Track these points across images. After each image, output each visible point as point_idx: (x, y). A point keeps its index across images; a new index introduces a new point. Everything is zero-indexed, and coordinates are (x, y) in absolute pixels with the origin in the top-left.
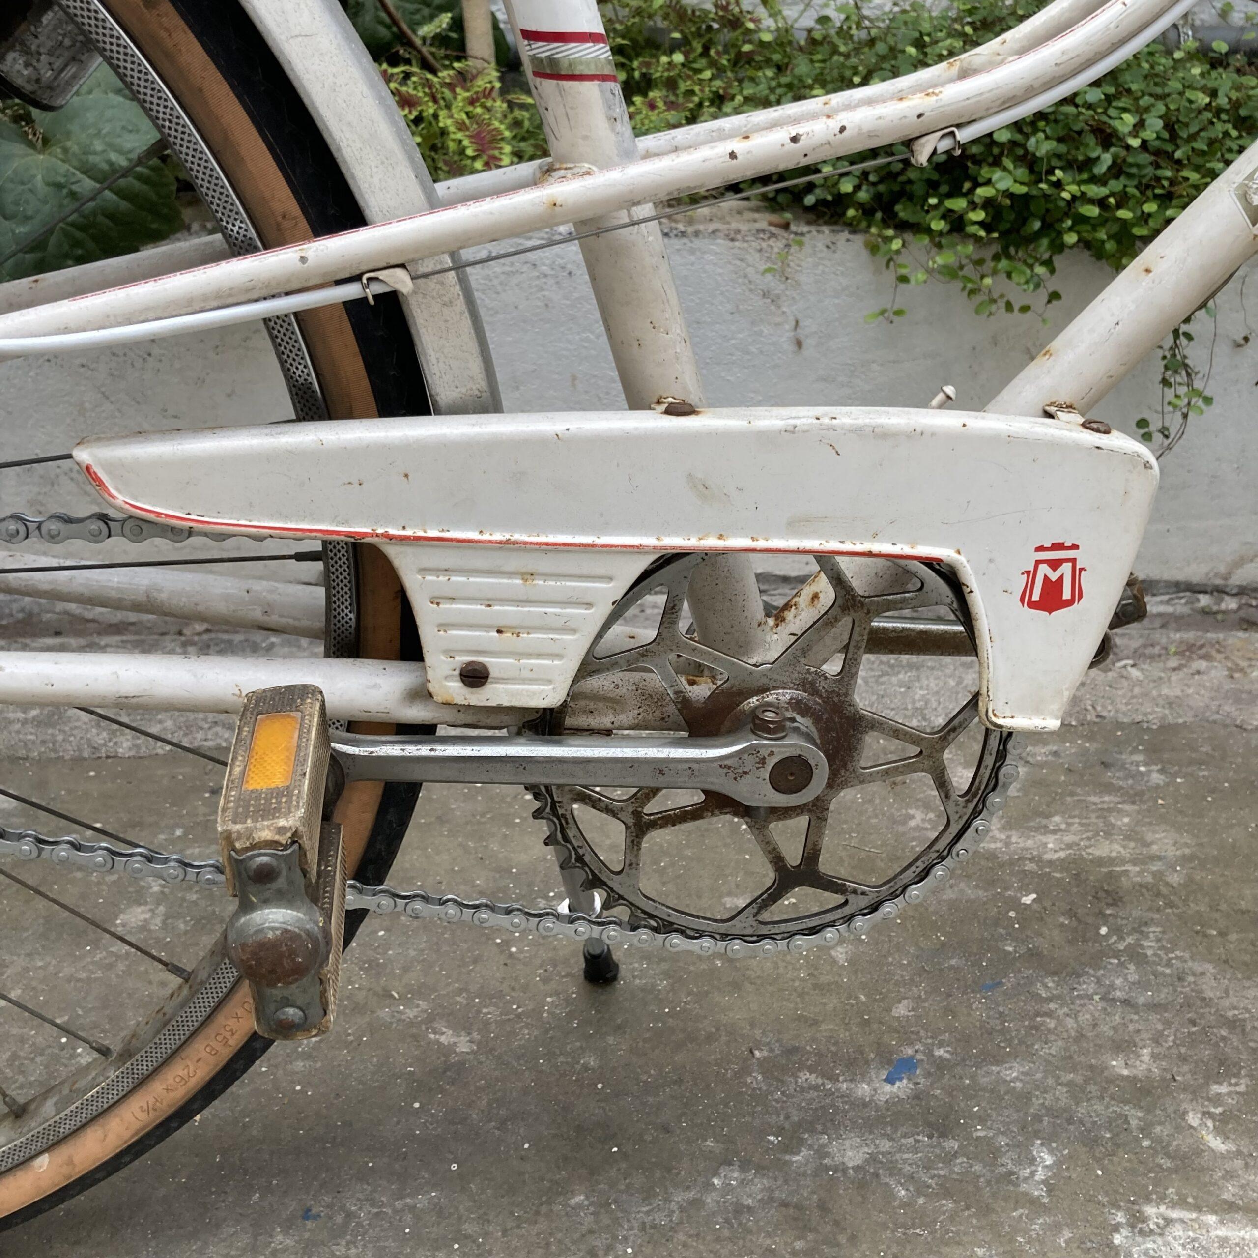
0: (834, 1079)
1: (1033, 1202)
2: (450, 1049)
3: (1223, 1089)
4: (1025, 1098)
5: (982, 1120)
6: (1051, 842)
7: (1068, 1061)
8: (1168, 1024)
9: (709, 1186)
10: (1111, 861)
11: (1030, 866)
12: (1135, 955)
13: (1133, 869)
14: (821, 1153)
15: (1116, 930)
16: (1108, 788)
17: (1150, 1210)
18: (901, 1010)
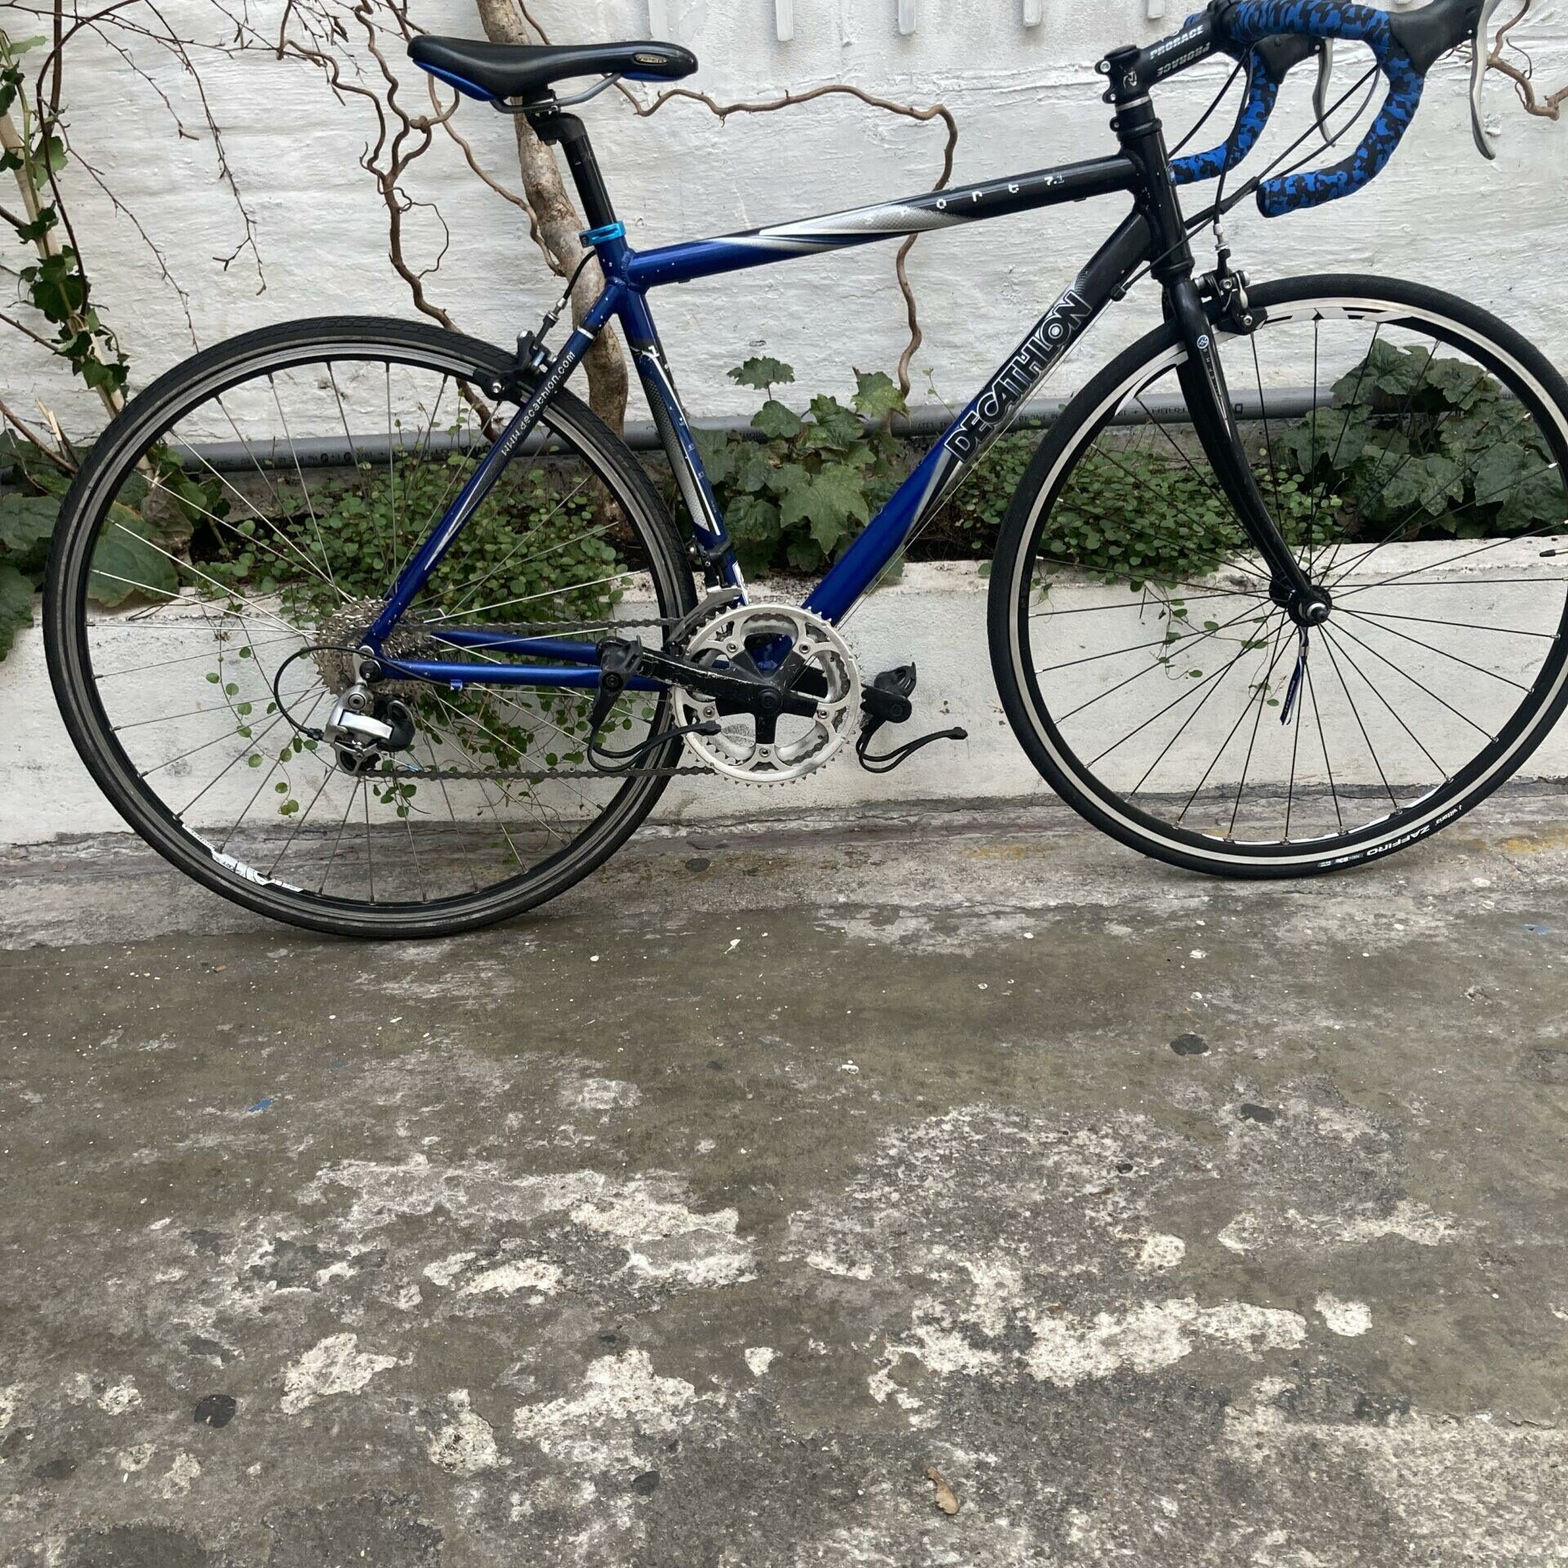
0: (222, 1110)
1: (289, 1160)
2: (28, 1102)
3: (425, 1109)
4: (321, 1115)
5: (288, 1126)
6: (434, 988)
7: (353, 1100)
8: (423, 1080)
9: (130, 1156)
10: (463, 998)
11: (411, 1003)
12: (435, 1048)
13: (471, 1002)
14: (197, 1141)
15: (433, 1036)
16: (492, 956)
17: (345, 1162)
18: (282, 1078)
